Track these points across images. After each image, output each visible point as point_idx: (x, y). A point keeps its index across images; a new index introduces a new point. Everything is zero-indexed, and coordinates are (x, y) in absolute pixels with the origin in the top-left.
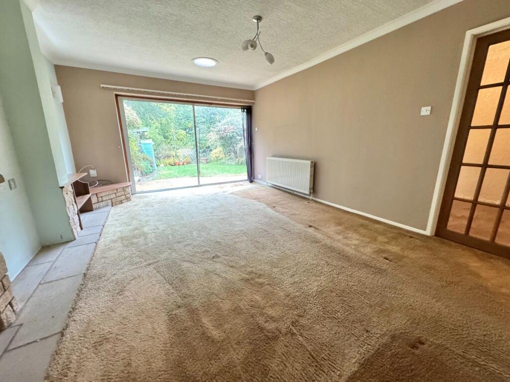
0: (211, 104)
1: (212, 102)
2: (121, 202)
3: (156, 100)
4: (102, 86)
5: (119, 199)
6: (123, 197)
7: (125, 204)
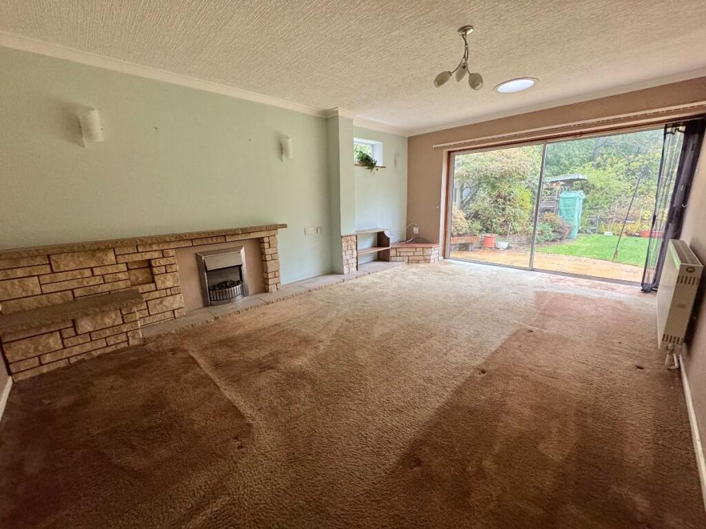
0: (582, 134)
1: (583, 130)
2: (418, 262)
3: (494, 148)
4: (434, 146)
5: (417, 258)
6: (421, 258)
7: (422, 265)
